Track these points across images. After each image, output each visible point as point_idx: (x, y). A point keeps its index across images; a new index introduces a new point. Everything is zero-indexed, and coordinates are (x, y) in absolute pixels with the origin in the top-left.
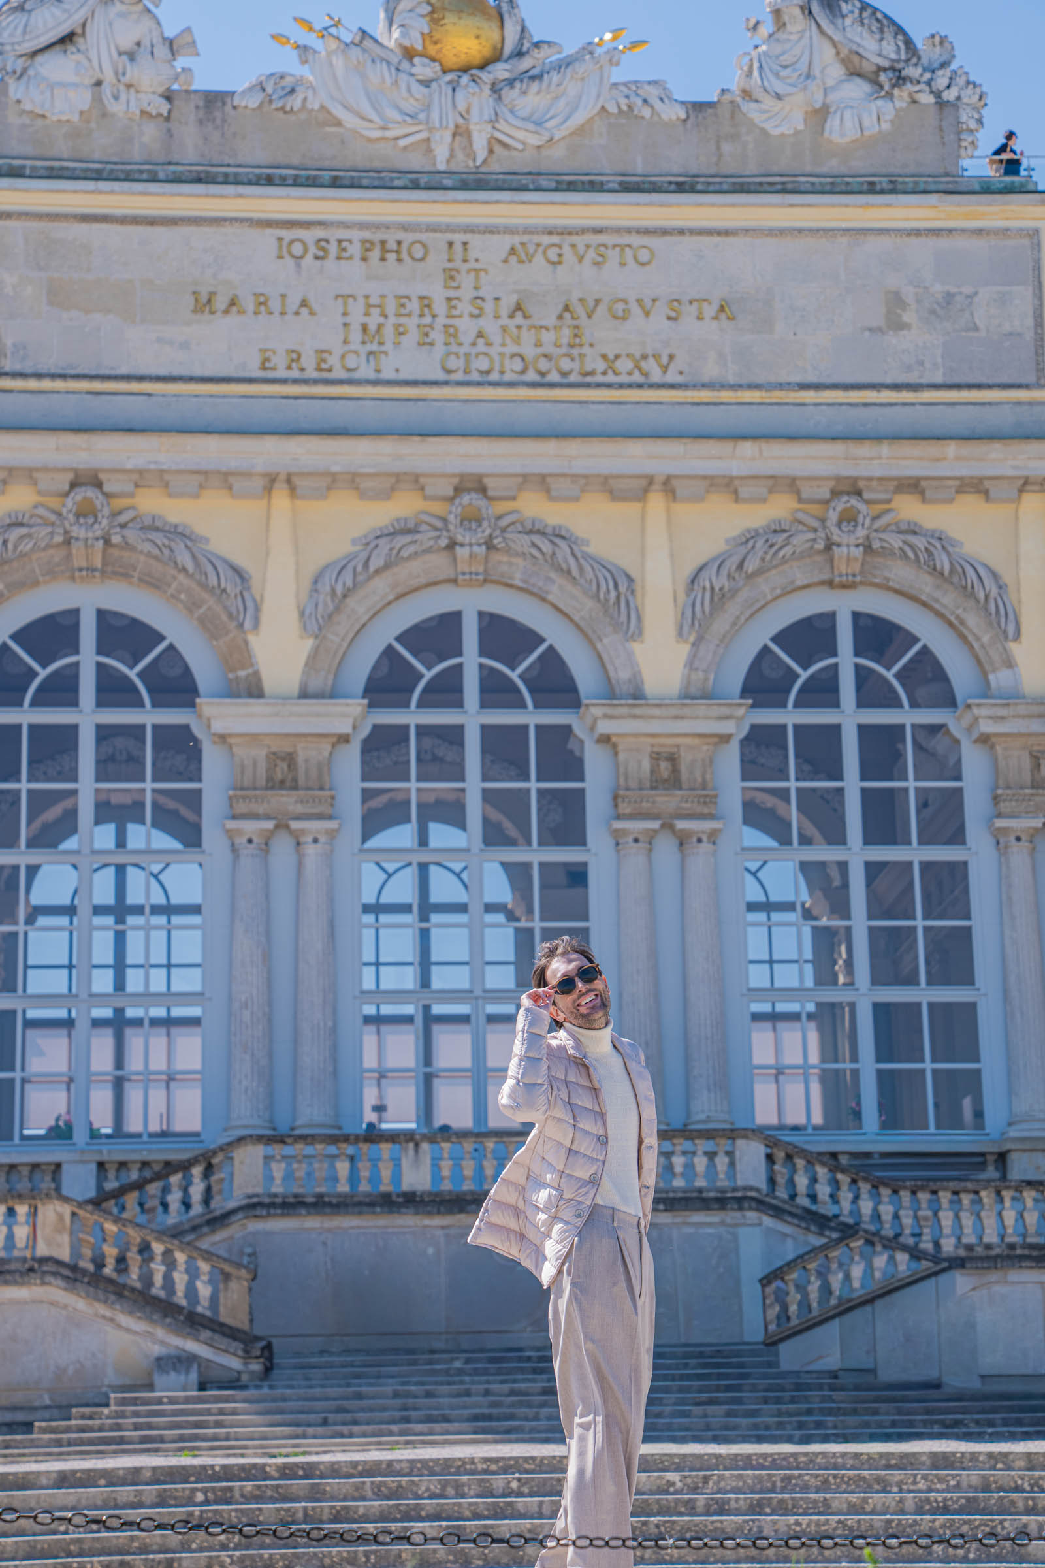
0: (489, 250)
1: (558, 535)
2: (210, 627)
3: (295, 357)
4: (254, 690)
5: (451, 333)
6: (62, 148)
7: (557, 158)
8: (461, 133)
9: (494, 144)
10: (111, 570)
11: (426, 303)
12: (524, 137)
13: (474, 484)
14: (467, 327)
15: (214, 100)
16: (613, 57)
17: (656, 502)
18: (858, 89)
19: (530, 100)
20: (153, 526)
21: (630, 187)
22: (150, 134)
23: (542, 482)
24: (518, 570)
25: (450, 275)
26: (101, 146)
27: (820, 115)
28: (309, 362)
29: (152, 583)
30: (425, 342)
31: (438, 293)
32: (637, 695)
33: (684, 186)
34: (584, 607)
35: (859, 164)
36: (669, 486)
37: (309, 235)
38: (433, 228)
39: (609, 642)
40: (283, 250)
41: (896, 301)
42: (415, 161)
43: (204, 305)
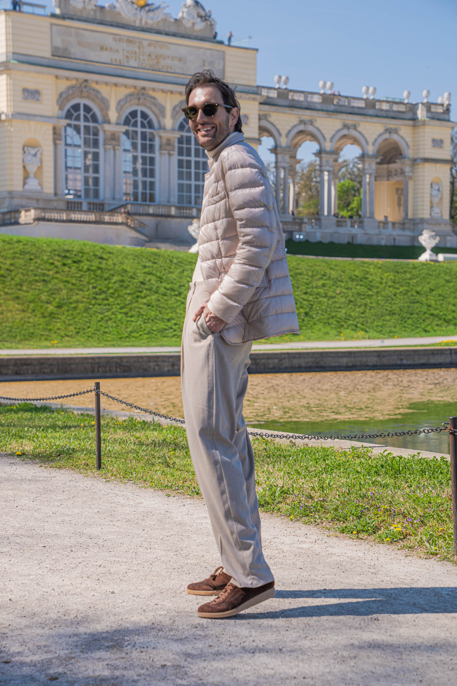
0: (145, 43)
1: (154, 98)
2: (101, 110)
3: (116, 61)
4: (109, 122)
5: (139, 58)
6: (78, 14)
7: (154, 27)
8: (141, 20)
9: (146, 23)
10: (88, 97)
11: (136, 53)
12: (150, 22)
13: (144, 88)
14: (142, 58)
15: (102, 8)
16: (164, 8)
17: (169, 94)
18: (199, 20)
19: (151, 14)
20: (94, 90)
21: (167, 34)
22: (92, 13)
23: (154, 90)
24: (148, 104)
25: (139, 48)
26: (85, 15)
27: (194, 24)
28: (118, 61)
29: (93, 100)
30: (136, 60)
31: (137, 50)
32: (165, 129)
33: (174, 35)
34: (157, 112)
35: (199, 34)
36: (172, 92)
37: (118, 37)
38: (137, 38)
39: (161, 119)
40: (114, 39)
41: (204, 61)
42: (133, 24)
43: (102, 48)
